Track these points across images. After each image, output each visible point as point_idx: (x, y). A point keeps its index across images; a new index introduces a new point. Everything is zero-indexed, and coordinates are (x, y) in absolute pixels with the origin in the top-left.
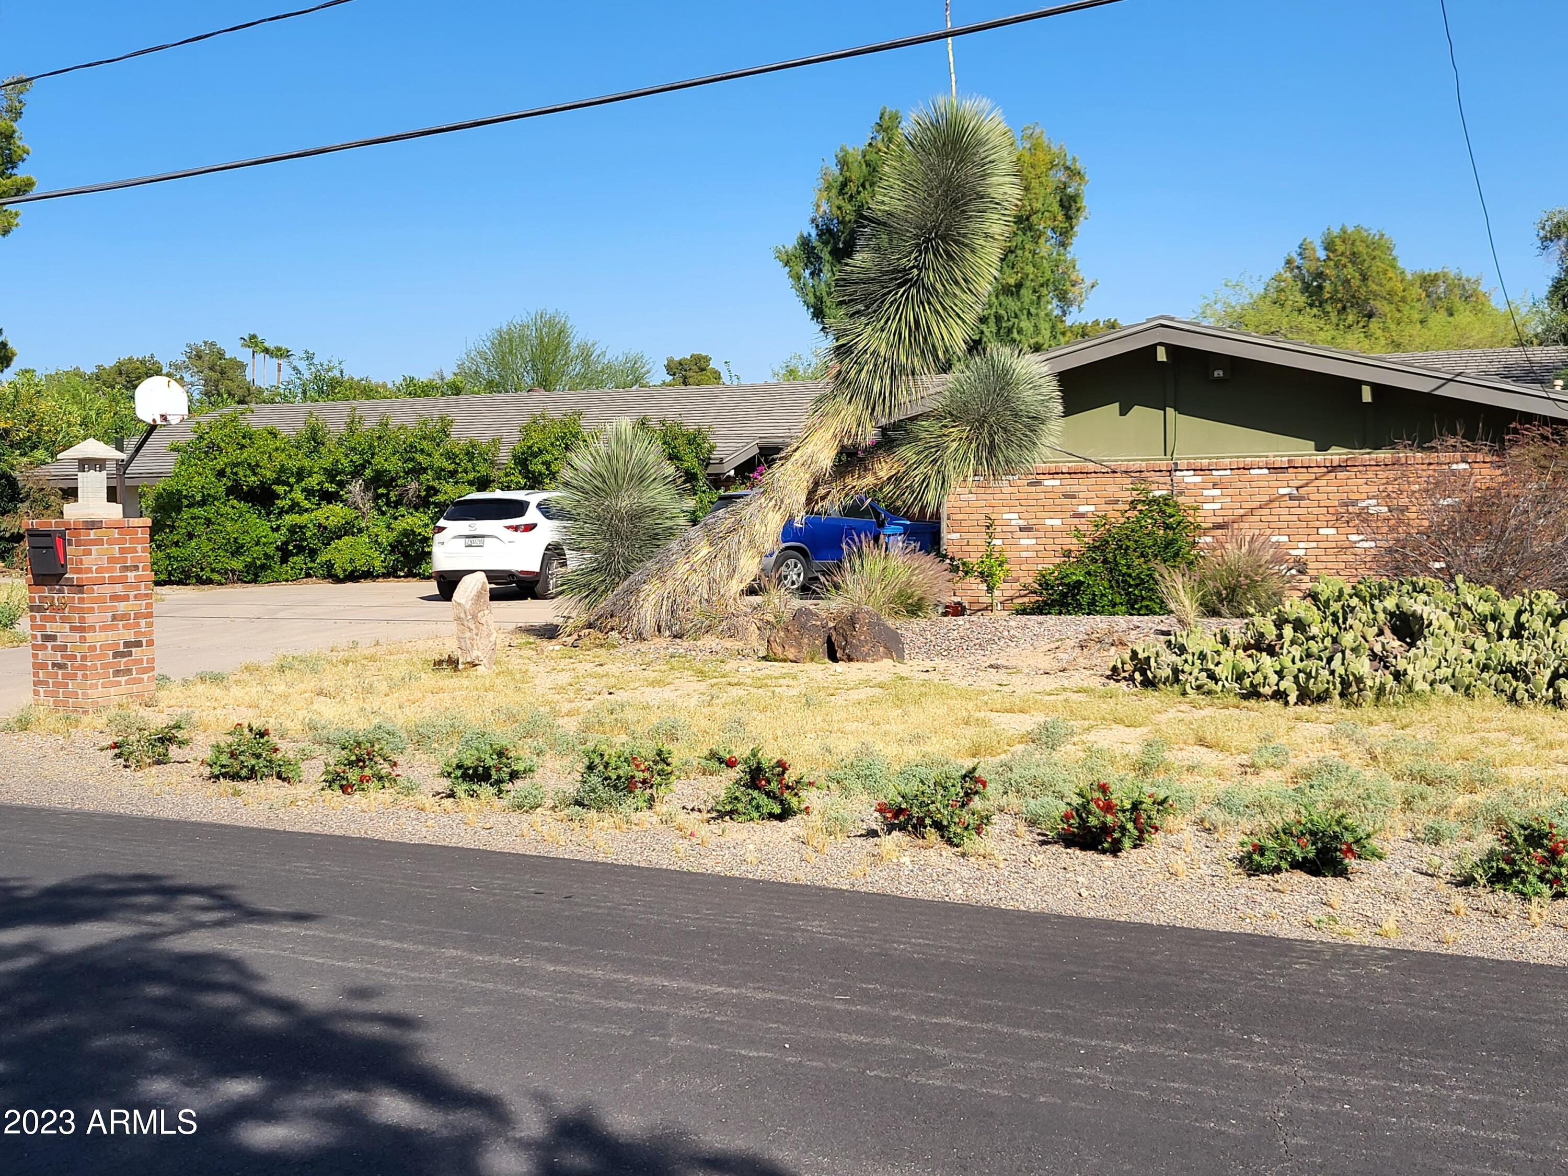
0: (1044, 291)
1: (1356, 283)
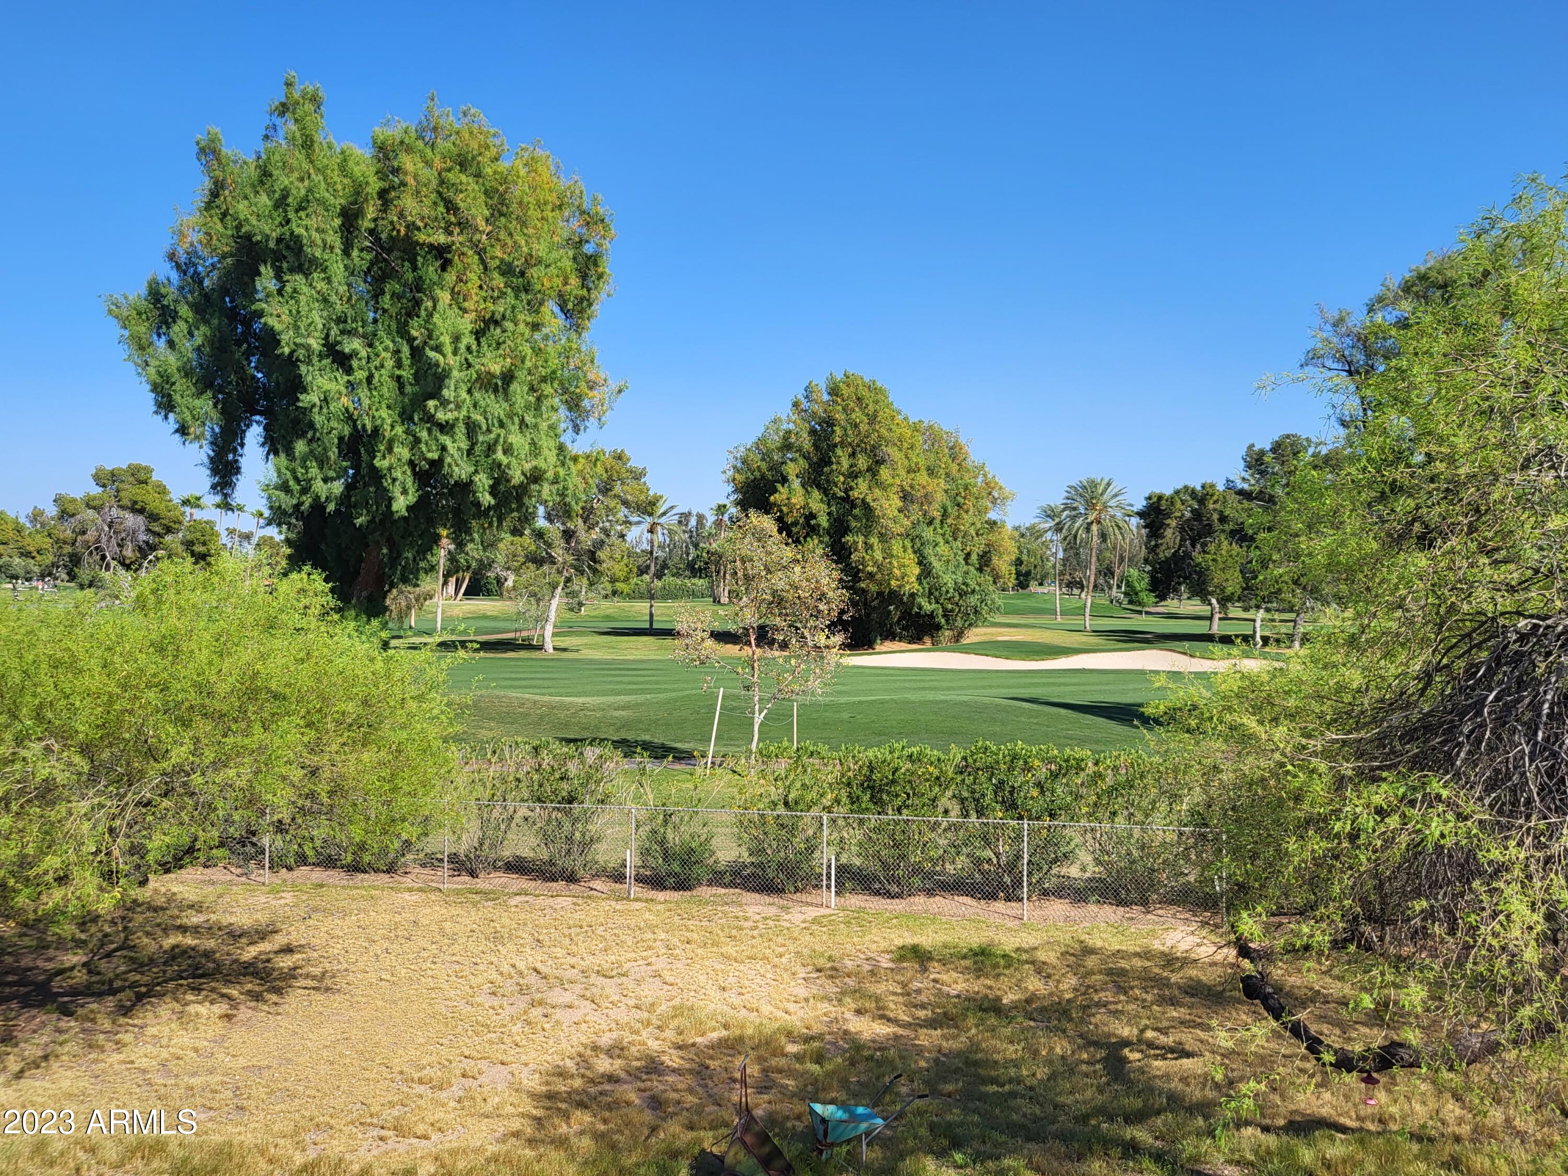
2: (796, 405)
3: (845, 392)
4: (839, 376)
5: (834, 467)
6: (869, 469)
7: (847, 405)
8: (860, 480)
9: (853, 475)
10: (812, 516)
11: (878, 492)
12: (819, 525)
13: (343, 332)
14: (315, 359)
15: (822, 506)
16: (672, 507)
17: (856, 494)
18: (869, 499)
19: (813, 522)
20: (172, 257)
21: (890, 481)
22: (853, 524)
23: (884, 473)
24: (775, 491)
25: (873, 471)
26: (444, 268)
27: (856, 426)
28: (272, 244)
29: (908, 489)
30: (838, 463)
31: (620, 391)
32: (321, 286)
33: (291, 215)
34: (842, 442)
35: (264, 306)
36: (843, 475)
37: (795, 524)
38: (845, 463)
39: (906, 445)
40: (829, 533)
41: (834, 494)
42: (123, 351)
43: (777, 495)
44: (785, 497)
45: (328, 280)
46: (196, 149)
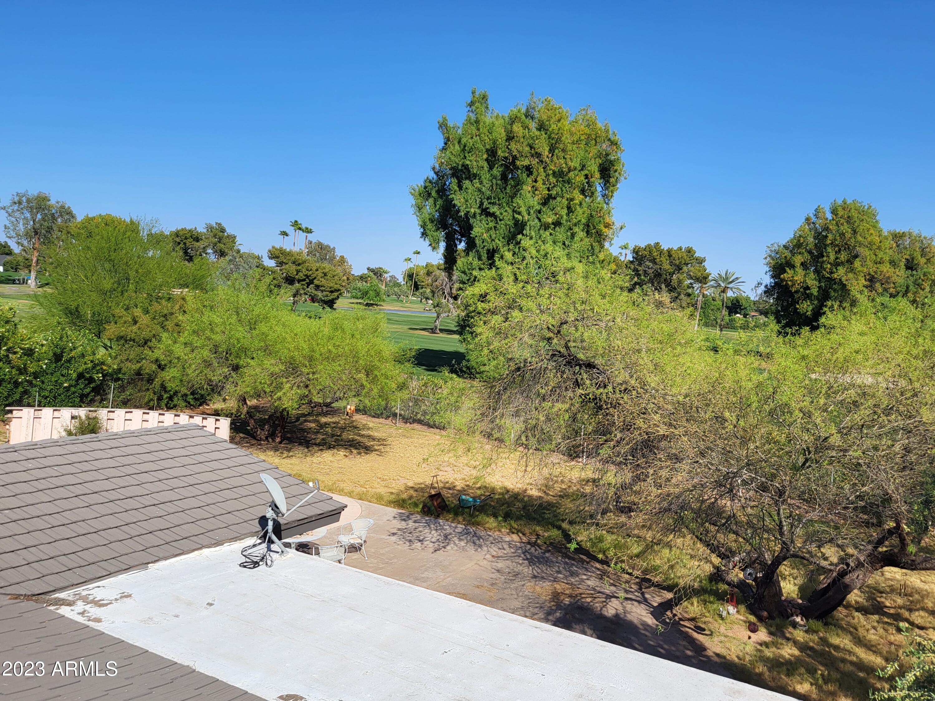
0: (576, 229)
1: (848, 235)
2: (808, 219)
3: (841, 213)
4: (839, 202)
5: (825, 259)
6: (848, 261)
7: (840, 221)
8: (840, 268)
9: (837, 264)
10: (808, 288)
11: (851, 275)
12: (812, 294)
13: (490, 203)
14: (478, 216)
15: (814, 282)
16: (737, 278)
17: (835, 276)
18: (843, 279)
19: (808, 292)
20: (434, 169)
21: (860, 268)
22: (832, 294)
23: (857, 263)
24: (785, 272)
25: (850, 262)
26: (528, 176)
27: (843, 234)
28: (460, 167)
29: (873, 274)
30: (828, 256)
31: (621, 228)
32: (478, 185)
33: (466, 155)
34: (832, 244)
35: (453, 196)
36: (830, 263)
37: (797, 292)
38: (832, 257)
39: (875, 247)
40: (818, 299)
41: (823, 275)
42: (412, 210)
43: (785, 275)
44: (790, 276)
45: (481, 183)
46: (438, 125)
